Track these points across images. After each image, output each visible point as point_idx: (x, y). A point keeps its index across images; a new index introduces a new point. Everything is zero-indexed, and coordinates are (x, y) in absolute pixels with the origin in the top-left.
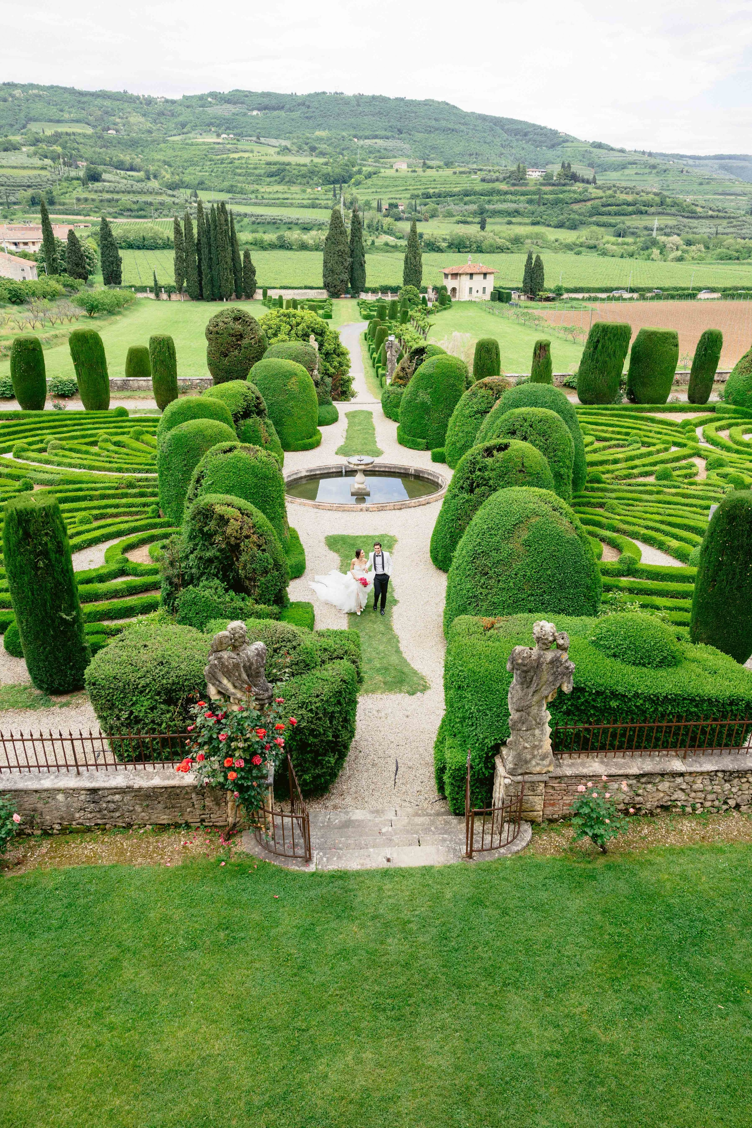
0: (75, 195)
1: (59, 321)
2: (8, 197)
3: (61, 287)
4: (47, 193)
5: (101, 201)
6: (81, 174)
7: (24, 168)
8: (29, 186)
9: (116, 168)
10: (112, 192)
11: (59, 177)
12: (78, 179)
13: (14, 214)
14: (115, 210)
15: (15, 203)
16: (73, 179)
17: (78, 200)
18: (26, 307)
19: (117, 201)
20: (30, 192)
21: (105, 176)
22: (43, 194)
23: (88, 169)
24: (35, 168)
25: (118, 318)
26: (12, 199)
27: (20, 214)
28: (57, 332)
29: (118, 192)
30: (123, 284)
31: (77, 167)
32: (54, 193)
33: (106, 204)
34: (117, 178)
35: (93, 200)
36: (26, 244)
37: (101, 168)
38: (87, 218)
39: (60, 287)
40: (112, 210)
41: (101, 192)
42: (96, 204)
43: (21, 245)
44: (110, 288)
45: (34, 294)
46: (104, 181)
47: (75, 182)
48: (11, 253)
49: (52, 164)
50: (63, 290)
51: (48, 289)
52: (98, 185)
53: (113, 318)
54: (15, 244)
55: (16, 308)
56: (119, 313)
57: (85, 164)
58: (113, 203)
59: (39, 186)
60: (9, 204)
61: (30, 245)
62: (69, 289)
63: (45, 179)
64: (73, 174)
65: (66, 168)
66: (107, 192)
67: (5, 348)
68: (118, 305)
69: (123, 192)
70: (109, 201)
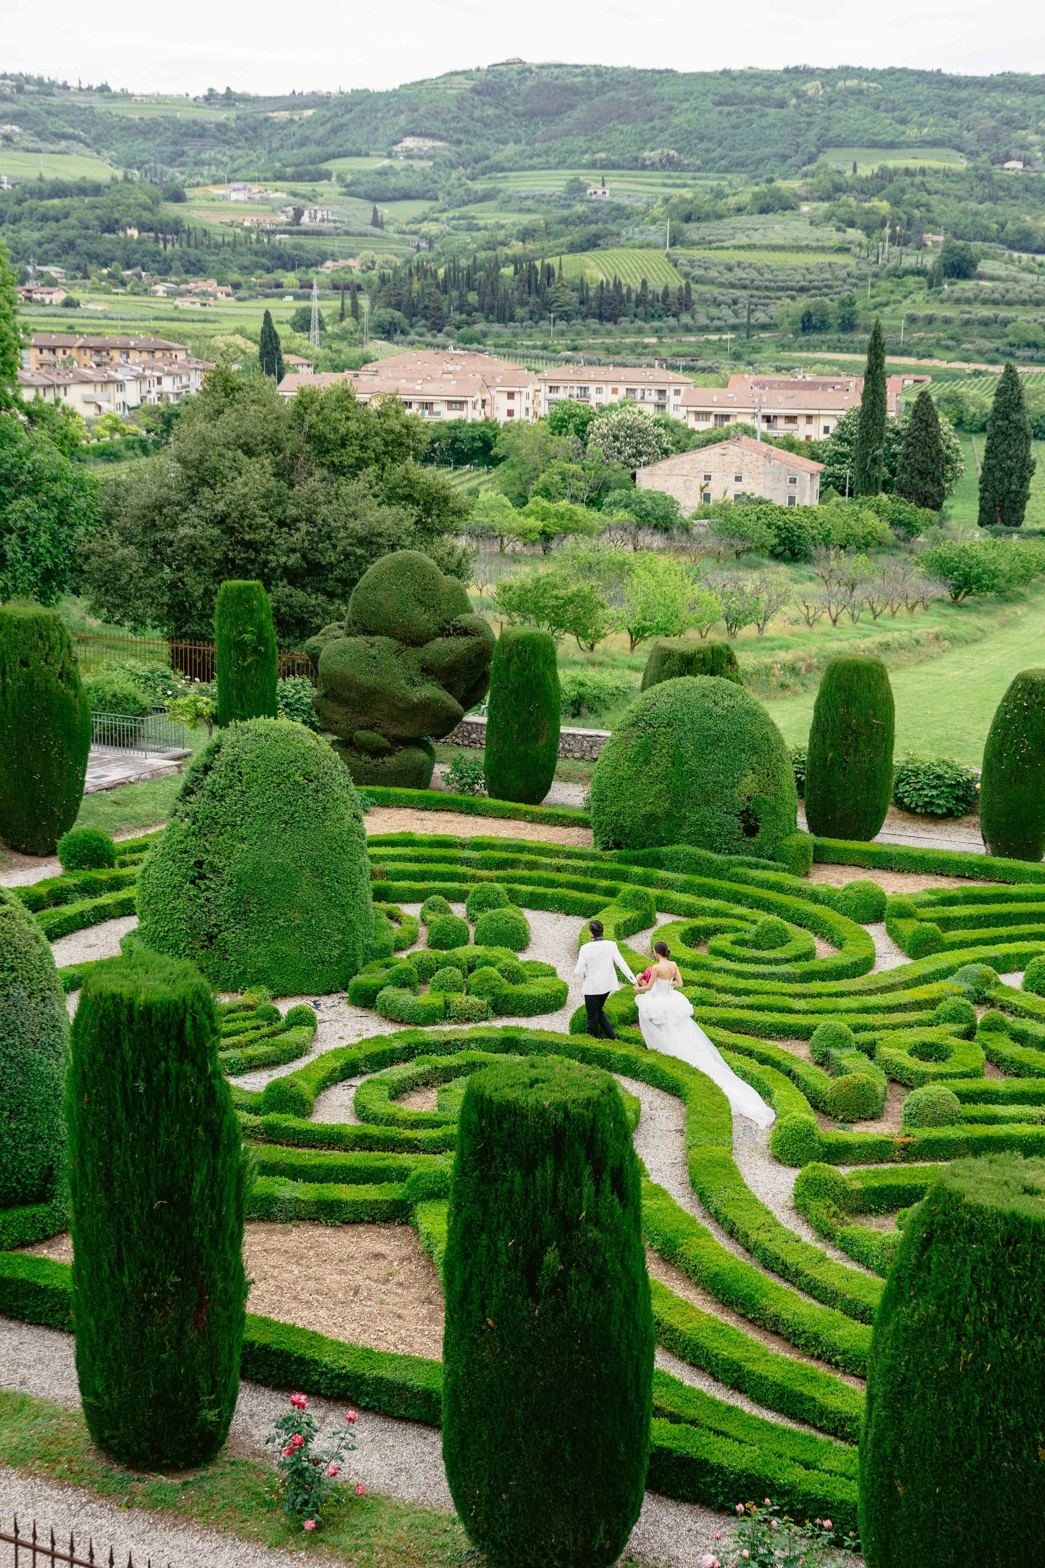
0: (906, 308)
1: (888, 611)
2: (751, 312)
3: (886, 525)
4: (843, 304)
5: (967, 323)
6: (929, 261)
7: (799, 249)
8: (802, 289)
9: (1012, 247)
10: (995, 303)
11: (875, 268)
12: (919, 272)
13: (756, 350)
14: (998, 343)
15: (764, 327)
16: (907, 272)
17: (912, 320)
18: (806, 570)
19: (1005, 323)
20: (803, 303)
21: (985, 266)
22: (831, 304)
23: (949, 250)
24: (823, 249)
25: (1020, 610)
26: (761, 317)
27: (769, 351)
28: (888, 637)
29: (1010, 304)
30: (1027, 525)
31: (921, 246)
32: (859, 305)
33: (976, 330)
34: (1013, 270)
35: (947, 321)
36: (791, 419)
37: (977, 246)
38: (925, 362)
39: (883, 528)
40: (986, 344)
41: (968, 301)
42: (954, 330)
43: (781, 423)
44: (997, 534)
45: (827, 541)
46: (981, 277)
47: (911, 280)
48: (766, 439)
49: (865, 240)
50: (889, 534)
51: (859, 530)
52: (966, 286)
53: (1010, 611)
54: (768, 419)
55: (783, 571)
56: (1019, 598)
57: (940, 238)
58: (995, 329)
59: (823, 289)
60: (750, 328)
61: (801, 422)
62: (902, 532)
63: (843, 274)
64: (910, 261)
65: (896, 249)
66: (985, 302)
67: (784, 667)
68: (1025, 579)
69: (1023, 303)
70: (985, 323)
